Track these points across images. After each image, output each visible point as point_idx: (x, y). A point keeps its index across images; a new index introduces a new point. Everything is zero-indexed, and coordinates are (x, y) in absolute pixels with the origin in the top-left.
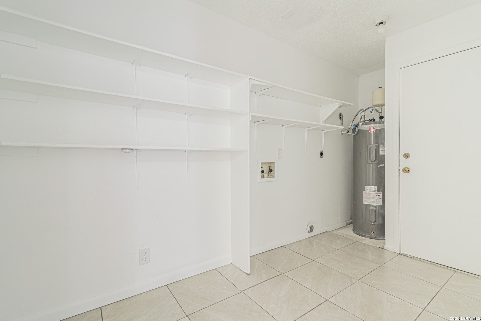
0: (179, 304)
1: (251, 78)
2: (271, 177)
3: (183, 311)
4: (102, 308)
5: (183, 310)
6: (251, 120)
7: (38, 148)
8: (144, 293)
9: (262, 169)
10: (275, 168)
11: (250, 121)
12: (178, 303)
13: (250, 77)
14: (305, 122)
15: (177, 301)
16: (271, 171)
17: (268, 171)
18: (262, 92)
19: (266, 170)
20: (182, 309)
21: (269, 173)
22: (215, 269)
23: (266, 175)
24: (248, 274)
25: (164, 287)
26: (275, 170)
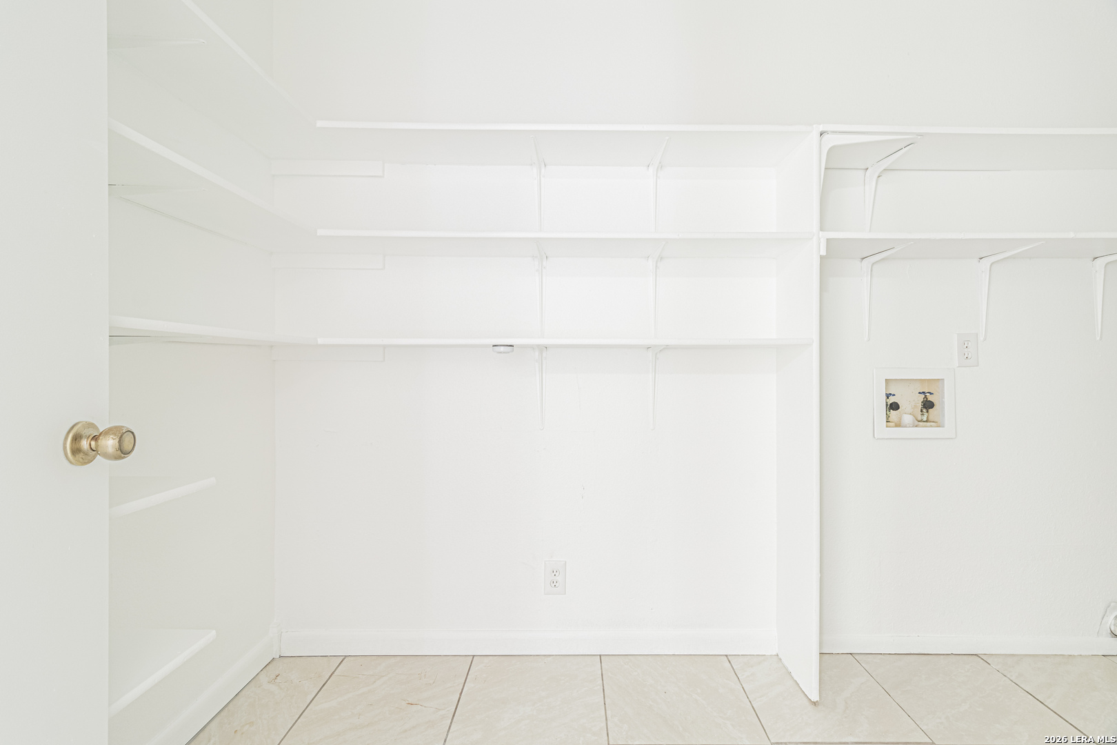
0: (605, 710)
1: (825, 129)
2: (928, 424)
3: (607, 730)
4: (475, 657)
5: (607, 728)
6: (823, 253)
7: (385, 347)
8: (552, 657)
9: (892, 400)
10: (943, 397)
11: (822, 257)
12: (605, 707)
13: (821, 128)
14: (1072, 235)
15: (605, 701)
16: (928, 405)
17: (920, 406)
18: (886, 163)
19: (910, 401)
20: (607, 724)
21: (922, 411)
22: (726, 656)
23: (907, 419)
24: (815, 704)
25: (595, 657)
26: (943, 402)
